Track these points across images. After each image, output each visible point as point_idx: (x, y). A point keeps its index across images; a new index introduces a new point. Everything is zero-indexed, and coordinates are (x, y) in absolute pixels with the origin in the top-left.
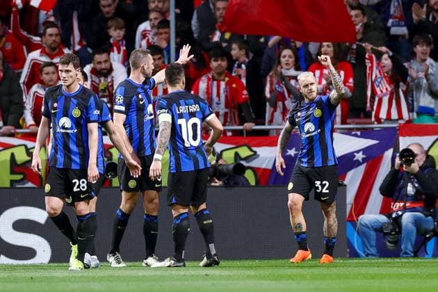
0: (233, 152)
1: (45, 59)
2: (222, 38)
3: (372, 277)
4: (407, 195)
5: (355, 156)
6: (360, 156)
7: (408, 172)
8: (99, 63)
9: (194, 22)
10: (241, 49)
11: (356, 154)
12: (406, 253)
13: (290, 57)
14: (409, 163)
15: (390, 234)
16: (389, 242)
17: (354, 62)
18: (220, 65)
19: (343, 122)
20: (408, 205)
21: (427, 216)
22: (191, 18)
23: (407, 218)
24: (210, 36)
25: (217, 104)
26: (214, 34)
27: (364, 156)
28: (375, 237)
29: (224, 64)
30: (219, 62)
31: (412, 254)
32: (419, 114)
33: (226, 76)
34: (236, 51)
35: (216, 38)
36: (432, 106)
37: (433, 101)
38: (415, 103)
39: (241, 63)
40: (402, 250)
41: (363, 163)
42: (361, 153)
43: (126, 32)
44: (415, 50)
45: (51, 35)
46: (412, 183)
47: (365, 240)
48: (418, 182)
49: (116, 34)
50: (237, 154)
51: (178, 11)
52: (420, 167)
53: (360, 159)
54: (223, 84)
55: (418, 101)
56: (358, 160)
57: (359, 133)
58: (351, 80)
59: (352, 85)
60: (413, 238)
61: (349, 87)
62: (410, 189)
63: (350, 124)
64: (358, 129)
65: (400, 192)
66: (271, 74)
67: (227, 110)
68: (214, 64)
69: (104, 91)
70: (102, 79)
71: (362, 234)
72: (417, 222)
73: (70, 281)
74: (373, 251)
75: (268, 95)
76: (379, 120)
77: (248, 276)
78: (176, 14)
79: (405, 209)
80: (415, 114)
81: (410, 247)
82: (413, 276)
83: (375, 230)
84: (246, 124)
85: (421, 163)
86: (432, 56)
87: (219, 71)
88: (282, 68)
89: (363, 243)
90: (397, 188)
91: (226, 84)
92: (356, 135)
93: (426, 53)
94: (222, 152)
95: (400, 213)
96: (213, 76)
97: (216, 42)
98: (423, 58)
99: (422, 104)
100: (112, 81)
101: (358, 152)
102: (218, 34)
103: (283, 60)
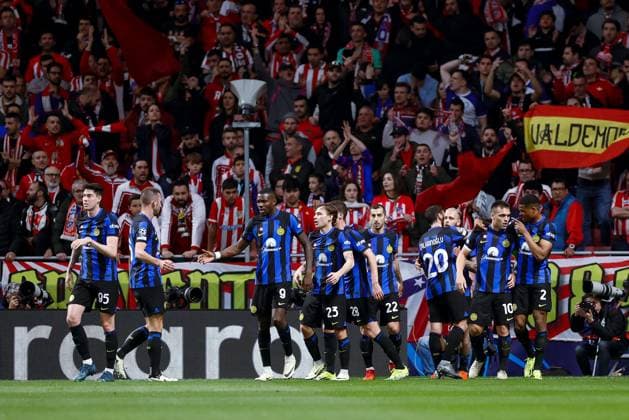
1: (135, 191)
2: (293, 170)
3: (431, 394)
5: (415, 282)
6: (419, 282)
8: (178, 194)
9: (269, 156)
13: (355, 191)
18: (292, 196)
19: (404, 251)
24: (282, 169)
26: (286, 168)
29: (297, 194)
35: (288, 171)
39: (319, 196)
42: (420, 279)
43: (203, 165)
45: (140, 167)
49: (194, 167)
51: (252, 147)
53: (420, 285)
54: (296, 211)
56: (418, 286)
63: (410, 252)
68: (287, 195)
69: (182, 220)
70: (181, 210)
71: (420, 354)
73: (151, 395)
77: (317, 393)
78: (250, 149)
82: (468, 394)
87: (292, 201)
89: (423, 362)
91: (300, 212)
97: (288, 175)
100: (191, 212)
101: (418, 278)
102: (289, 167)
103: (348, 194)
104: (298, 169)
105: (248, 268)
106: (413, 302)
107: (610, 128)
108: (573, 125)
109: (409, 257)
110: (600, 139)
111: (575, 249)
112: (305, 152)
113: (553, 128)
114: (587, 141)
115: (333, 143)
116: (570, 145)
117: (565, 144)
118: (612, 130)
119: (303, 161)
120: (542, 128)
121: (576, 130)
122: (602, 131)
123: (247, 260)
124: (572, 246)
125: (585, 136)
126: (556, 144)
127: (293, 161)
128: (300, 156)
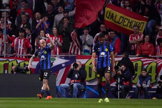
0: (24, 63)
2: (23, 26)
4: (75, 78)
5: (62, 65)
6: (63, 65)
7: (76, 70)
9: (16, 21)
10: (29, 30)
11: (62, 64)
12: (74, 96)
13: (43, 33)
14: (76, 67)
15: (70, 90)
16: (70, 93)
17: (64, 35)
18: (22, 34)
20: (75, 81)
21: (81, 84)
22: (15, 20)
23: (75, 85)
24: (20, 26)
25: (20, 46)
26: (21, 25)
27: (65, 65)
28: (65, 91)
29: (23, 34)
30: (22, 33)
31: (76, 97)
32: (84, 52)
33: (24, 38)
34: (27, 31)
35: (22, 27)
36: (89, 49)
37: (89, 48)
38: (83, 48)
39: (29, 35)
40: (73, 96)
41: (65, 67)
42: (64, 64)
44: (84, 31)
46: (77, 74)
47: (62, 92)
48: (79, 74)
50: (25, 64)
52: (80, 69)
53: (64, 66)
54: (22, 40)
55: (84, 48)
56: (63, 66)
57: (64, 58)
58: (62, 41)
59: (62, 42)
60: (77, 92)
61: (61, 43)
62: (76, 76)
64: (63, 56)
65: (73, 77)
66: (37, 38)
67: (23, 48)
68: (20, 34)
72: (78, 87)
75: (36, 45)
76: (71, 53)
79: (74, 82)
80: (83, 52)
81: (76, 95)
83: (65, 89)
84: (28, 54)
85: (80, 68)
86: (89, 34)
87: (22, 36)
88: (40, 36)
90: (73, 75)
91: (24, 40)
92: (63, 58)
93: (87, 33)
94: (20, 63)
95: (73, 84)
96: (19, 38)
97: (22, 28)
98: (86, 34)
99: (85, 49)
101: (63, 64)
102: (22, 25)
103: (41, 34)
104: (25, 26)
105: (5, 59)
106: (61, 72)
107: (133, 21)
108: (121, 17)
109: (61, 56)
110: (129, 24)
111: (118, 55)
112: (28, 20)
113: (114, 15)
114: (125, 24)
115: (38, 17)
116: (119, 23)
117: (117, 22)
118: (134, 22)
119: (27, 23)
120: (111, 14)
121: (122, 19)
122: (130, 22)
123: (5, 57)
124: (116, 54)
125: (124, 22)
126: (115, 21)
127: (24, 23)
128: (26, 21)
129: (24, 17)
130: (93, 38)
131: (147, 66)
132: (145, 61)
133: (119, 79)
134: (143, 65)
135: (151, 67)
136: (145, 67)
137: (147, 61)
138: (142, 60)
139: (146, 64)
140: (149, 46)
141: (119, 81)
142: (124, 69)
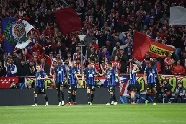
8: (66, 61)
9: (86, 53)
13: (107, 60)
21: (138, 94)
26: (90, 55)
27: (123, 81)
28: (126, 99)
34: (95, 59)
39: (97, 61)
41: (123, 83)
45: (58, 56)
47: (124, 100)
49: (69, 55)
50: (96, 81)
58: (120, 65)
61: (120, 67)
64: (122, 76)
74: (126, 102)
83: (126, 97)
88: (105, 62)
104: (93, 55)
108: (157, 48)
109: (120, 76)
112: (95, 52)
113: (152, 47)
116: (155, 52)
117: (153, 52)
119: (94, 54)
121: (157, 49)
122: (163, 51)
125: (159, 52)
126: (152, 51)
127: (92, 53)
128: (94, 52)
129: (92, 50)
130: (141, 62)
131: (180, 81)
132: (178, 77)
133: (163, 90)
134: (177, 80)
135: (183, 81)
136: (179, 81)
137: (179, 77)
138: (176, 76)
139: (179, 79)
140: (180, 68)
141: (163, 91)
142: (165, 83)
